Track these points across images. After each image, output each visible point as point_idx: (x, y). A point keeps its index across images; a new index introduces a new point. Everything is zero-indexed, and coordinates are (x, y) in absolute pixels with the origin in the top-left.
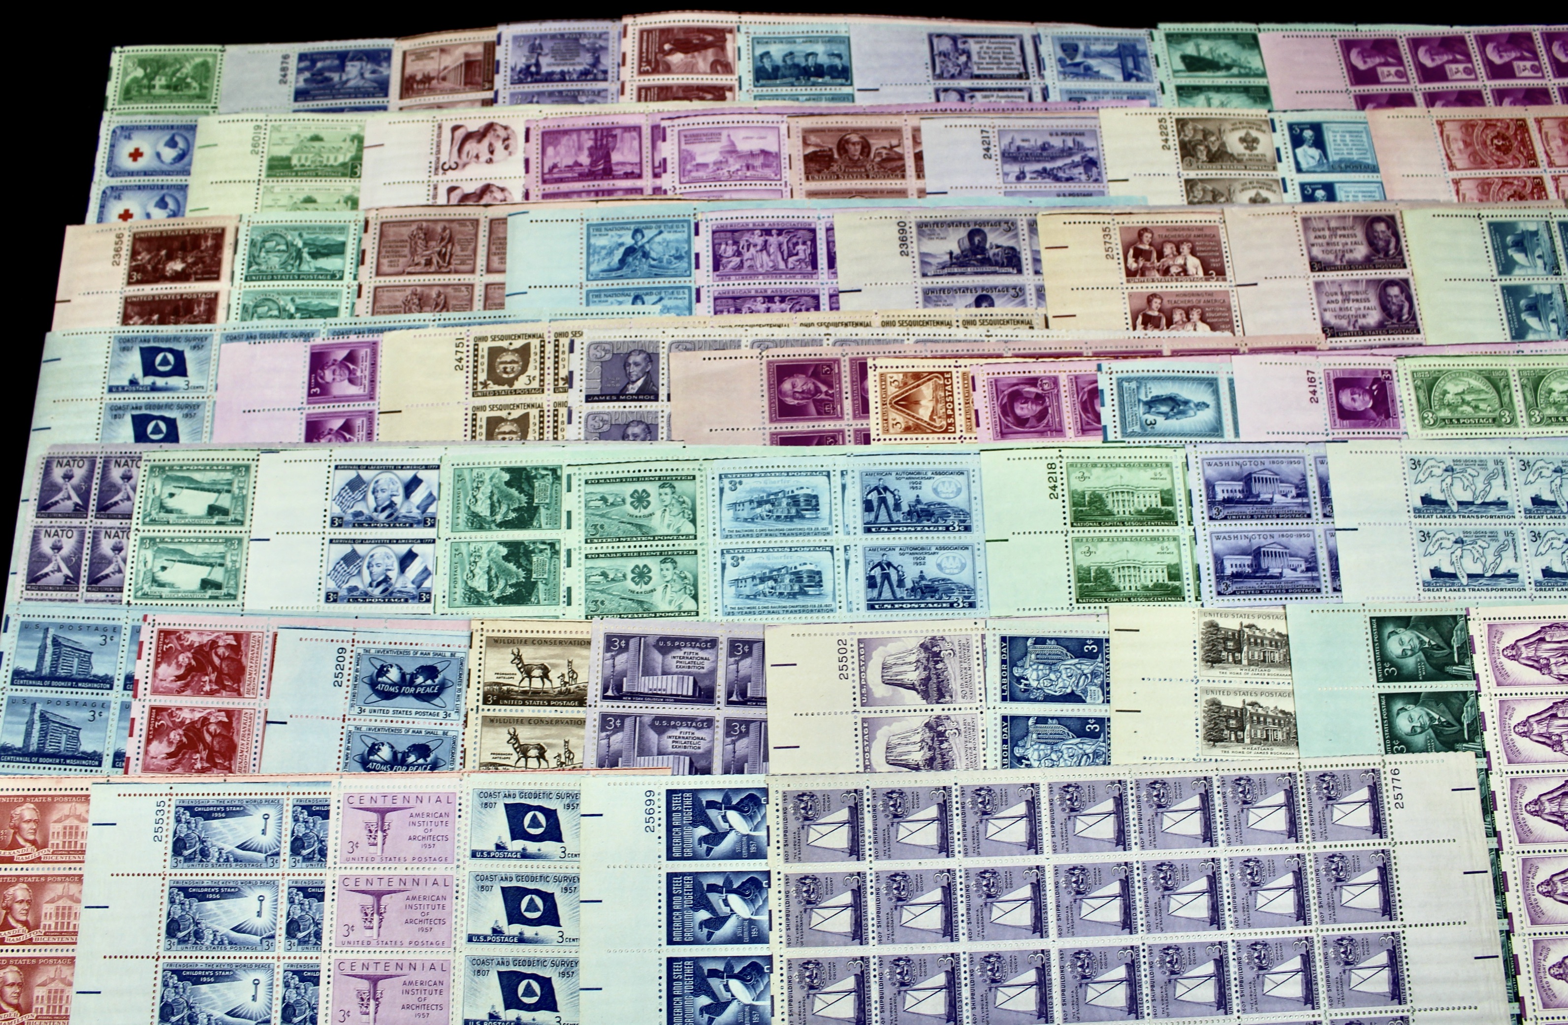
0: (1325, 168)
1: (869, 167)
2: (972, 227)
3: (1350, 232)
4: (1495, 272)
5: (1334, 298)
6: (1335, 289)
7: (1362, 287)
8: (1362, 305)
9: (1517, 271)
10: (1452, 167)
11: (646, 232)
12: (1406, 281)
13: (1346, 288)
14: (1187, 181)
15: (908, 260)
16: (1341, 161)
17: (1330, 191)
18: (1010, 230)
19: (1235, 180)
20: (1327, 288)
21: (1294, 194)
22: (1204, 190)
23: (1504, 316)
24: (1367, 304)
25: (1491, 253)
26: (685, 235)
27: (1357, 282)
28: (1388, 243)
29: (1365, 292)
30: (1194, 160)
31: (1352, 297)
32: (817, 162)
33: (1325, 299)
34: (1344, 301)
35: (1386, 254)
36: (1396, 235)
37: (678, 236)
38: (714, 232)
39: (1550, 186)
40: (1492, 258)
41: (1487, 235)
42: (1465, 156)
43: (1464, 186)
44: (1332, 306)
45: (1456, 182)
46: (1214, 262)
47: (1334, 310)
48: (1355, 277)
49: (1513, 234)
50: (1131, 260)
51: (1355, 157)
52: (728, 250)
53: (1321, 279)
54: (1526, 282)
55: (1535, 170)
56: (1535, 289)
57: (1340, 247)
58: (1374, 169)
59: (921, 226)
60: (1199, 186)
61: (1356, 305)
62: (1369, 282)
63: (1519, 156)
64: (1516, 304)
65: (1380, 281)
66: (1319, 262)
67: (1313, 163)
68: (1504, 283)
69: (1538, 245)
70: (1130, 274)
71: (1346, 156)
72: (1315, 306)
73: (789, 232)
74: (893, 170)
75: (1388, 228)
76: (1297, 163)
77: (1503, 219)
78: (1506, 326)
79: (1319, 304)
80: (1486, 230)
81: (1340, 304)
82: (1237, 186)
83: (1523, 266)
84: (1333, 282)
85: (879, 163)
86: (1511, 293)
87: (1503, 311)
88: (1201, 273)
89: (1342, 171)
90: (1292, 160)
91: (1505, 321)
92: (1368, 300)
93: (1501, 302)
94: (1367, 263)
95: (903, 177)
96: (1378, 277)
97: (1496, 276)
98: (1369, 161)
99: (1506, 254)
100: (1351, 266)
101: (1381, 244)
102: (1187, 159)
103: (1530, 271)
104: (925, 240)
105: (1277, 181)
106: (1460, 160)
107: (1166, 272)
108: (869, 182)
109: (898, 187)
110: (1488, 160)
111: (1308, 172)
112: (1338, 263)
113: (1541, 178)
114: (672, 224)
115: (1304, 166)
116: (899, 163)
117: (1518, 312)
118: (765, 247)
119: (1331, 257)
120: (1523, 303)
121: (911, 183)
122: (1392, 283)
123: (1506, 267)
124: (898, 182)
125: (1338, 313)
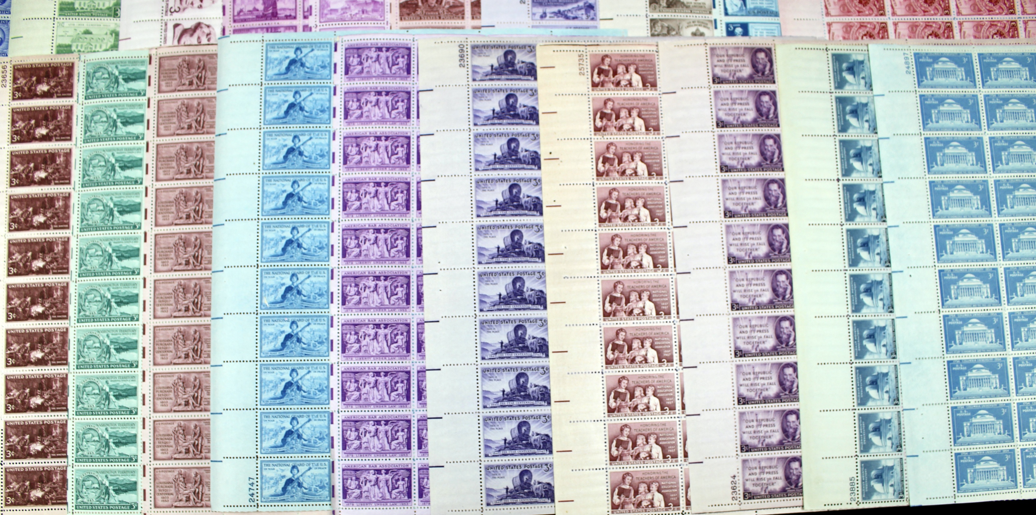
0: (744, 13)
1: (441, 11)
2: (507, 49)
3: (741, 58)
4: (833, 87)
5: (726, 102)
6: (727, 96)
7: (745, 95)
8: (743, 107)
9: (847, 87)
10: (828, 14)
11: (303, 50)
12: (774, 92)
13: (734, 96)
14: (652, 20)
15: (464, 70)
16: (755, 8)
17: (745, 27)
18: (531, 51)
19: (684, 20)
20: (722, 95)
21: (721, 30)
22: (662, 27)
23: (835, 117)
24: (747, 107)
25: (832, 75)
26: (328, 52)
27: (742, 91)
28: (765, 66)
29: (747, 99)
30: (657, 6)
31: (738, 101)
32: (408, 8)
33: (720, 102)
34: (732, 104)
35: (763, 74)
36: (771, 61)
37: (324, 53)
38: (346, 49)
39: (891, 29)
40: (832, 78)
41: (830, 62)
42: (838, 7)
43: (834, 27)
44: (724, 107)
45: (829, 25)
46: (650, 79)
47: (725, 110)
48: (741, 88)
49: (847, 62)
50: (595, 76)
51: (765, 5)
52: (354, 61)
53: (719, 89)
54: (852, 95)
55: (882, 17)
56: (858, 100)
57: (733, 68)
58: (776, 14)
59: (474, 47)
60: (659, 24)
61: (740, 107)
62: (750, 92)
63: (874, 8)
64: (844, 109)
65: (757, 91)
66: (718, 78)
67: (736, 9)
68: (838, 95)
69: (863, 70)
70: (594, 85)
71: (759, 5)
72: (713, 107)
73: (393, 49)
74: (457, 14)
75: (766, 56)
76: (726, 9)
77: (842, 52)
78: (836, 123)
79: (716, 105)
80: (830, 59)
81: (730, 106)
82: (684, 24)
83: (851, 84)
84: (726, 91)
85: (448, 9)
86: (841, 101)
87: (835, 114)
88: (641, 85)
89: (755, 15)
90: (722, 7)
91: (835, 121)
92: (748, 104)
93: (834, 107)
94: (751, 79)
95: (463, 18)
96: (757, 89)
97: (833, 90)
98: (774, 9)
99: (841, 75)
100: (739, 81)
101: (760, 67)
102: (653, 5)
103: (855, 87)
104: (476, 57)
105: (711, 21)
106: (834, 10)
107: (618, 84)
108: (440, 21)
109: (460, 25)
110: (852, 10)
111: (732, 15)
112: (731, 79)
113: (886, 23)
114: (320, 45)
115: (730, 11)
116: (461, 9)
117: (844, 114)
118: (378, 59)
119: (726, 75)
120: (848, 108)
121: (468, 21)
122: (764, 93)
123: (840, 84)
124: (460, 21)
125: (728, 112)
